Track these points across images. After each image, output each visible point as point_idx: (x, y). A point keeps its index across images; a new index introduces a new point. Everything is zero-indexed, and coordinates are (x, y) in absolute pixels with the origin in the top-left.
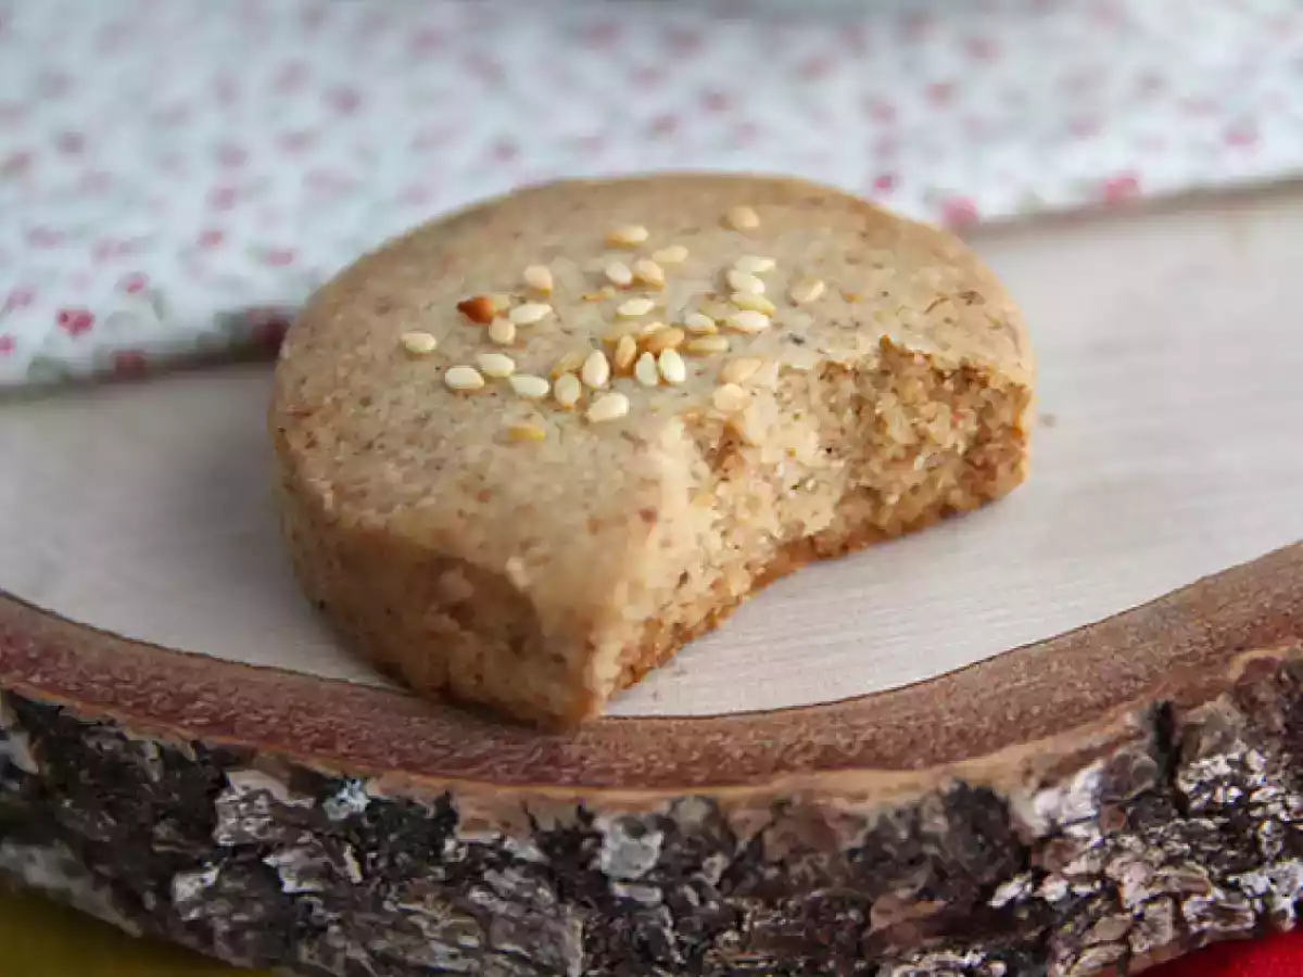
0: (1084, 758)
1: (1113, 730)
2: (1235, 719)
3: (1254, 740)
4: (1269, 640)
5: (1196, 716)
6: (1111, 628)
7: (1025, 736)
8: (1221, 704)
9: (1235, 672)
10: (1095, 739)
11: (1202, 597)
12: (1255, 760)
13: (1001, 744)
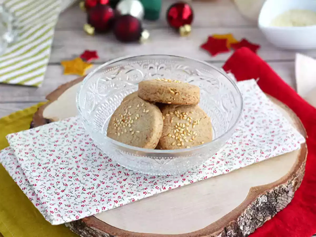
0: (220, 233)
1: (222, 230)
2: (231, 228)
3: (232, 229)
4: (232, 221)
5: (228, 228)
6: (218, 221)
7: (215, 232)
8: (230, 227)
9: (230, 223)
10: (221, 231)
11: (225, 217)
12: (232, 231)
13: (213, 232)
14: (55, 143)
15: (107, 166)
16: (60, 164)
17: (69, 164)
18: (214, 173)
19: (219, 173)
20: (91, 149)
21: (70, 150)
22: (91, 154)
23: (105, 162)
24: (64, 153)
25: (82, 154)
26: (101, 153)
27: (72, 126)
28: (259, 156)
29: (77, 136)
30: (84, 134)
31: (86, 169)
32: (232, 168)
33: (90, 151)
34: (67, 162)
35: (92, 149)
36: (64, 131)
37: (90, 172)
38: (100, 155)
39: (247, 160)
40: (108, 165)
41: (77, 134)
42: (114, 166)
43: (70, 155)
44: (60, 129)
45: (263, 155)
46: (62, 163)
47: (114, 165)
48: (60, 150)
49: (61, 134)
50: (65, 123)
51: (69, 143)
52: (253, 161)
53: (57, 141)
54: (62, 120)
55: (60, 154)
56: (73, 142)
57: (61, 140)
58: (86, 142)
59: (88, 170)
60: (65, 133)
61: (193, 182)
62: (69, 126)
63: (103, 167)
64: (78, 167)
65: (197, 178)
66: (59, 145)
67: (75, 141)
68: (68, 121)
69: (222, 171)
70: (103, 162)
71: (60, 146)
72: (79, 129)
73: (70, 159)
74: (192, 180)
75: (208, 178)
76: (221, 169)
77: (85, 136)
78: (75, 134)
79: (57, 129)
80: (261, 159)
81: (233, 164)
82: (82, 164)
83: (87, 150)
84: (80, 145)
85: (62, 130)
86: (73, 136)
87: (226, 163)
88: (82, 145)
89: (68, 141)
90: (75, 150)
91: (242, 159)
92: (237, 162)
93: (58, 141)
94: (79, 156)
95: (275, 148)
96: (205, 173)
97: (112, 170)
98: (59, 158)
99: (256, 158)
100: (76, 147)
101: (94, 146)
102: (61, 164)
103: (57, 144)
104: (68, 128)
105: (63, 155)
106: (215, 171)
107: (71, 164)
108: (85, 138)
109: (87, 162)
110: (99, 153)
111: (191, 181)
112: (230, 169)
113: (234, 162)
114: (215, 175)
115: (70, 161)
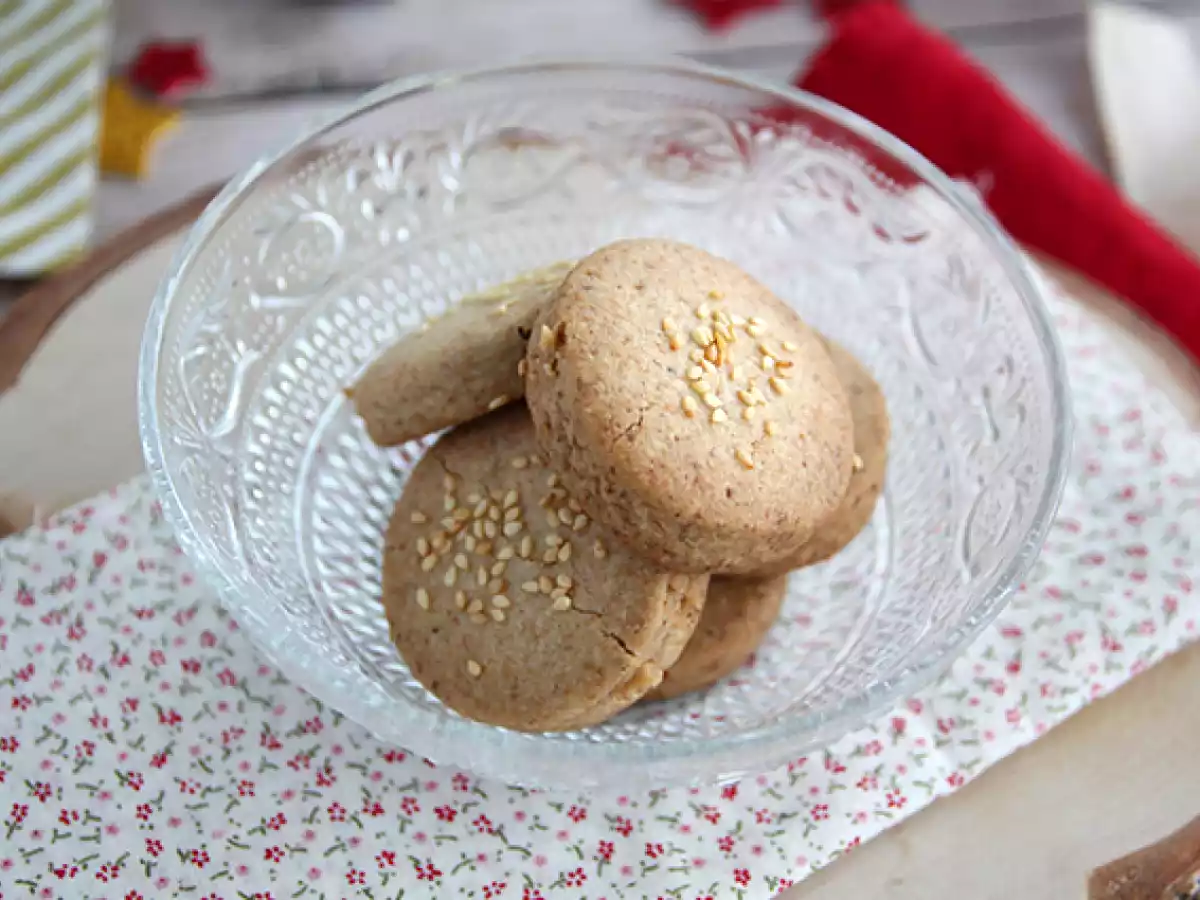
14: (20, 682)
15: (311, 820)
16: (49, 835)
17: (105, 836)
18: (894, 810)
19: (917, 800)
20: (214, 708)
21: (101, 730)
22: (219, 738)
23: (298, 797)
24: (71, 751)
25: (168, 751)
26: (273, 728)
27: (100, 560)
28: (1101, 665)
29: (133, 621)
30: (170, 602)
31: (199, 858)
32: (977, 761)
33: (213, 716)
34: (89, 816)
35: (223, 706)
36: (64, 598)
37: (223, 881)
38: (268, 741)
39: (1047, 701)
40: (316, 810)
41: (131, 610)
42: (354, 818)
43: (105, 764)
44: (38, 583)
45: (1117, 657)
46: (63, 828)
47: (350, 811)
48: (48, 732)
49: (46, 620)
50: (61, 546)
51: (93, 680)
52: (1074, 703)
53: (27, 673)
54: (46, 526)
55: (46, 764)
56: (113, 669)
57: (46, 663)
58: (186, 657)
59: (210, 869)
60: (66, 610)
61: (790, 883)
62: (87, 561)
63: (291, 833)
64: (154, 847)
65: (813, 856)
66: (39, 701)
67: (125, 660)
68: (79, 528)
69: (928, 786)
70: (289, 794)
71: (45, 705)
72: (140, 575)
73: (105, 795)
74: (788, 878)
75: (863, 840)
76: (925, 779)
77: (178, 619)
78: (119, 609)
79: (23, 588)
80: (1110, 682)
81: (981, 737)
82: (174, 822)
83: (197, 717)
84: (156, 682)
85: (53, 590)
86: (113, 624)
87: (942, 727)
88: (165, 686)
89: (85, 663)
90: (127, 724)
91: (1018, 698)
92: (998, 722)
93: (31, 669)
94: (155, 769)
95: (1170, 607)
96: (848, 815)
97: (340, 846)
98: (42, 792)
99: (1086, 681)
100: (134, 704)
101: (233, 682)
102: (56, 835)
103: (29, 696)
104: (82, 576)
105: (64, 774)
106: (897, 792)
107: (112, 830)
108: (175, 631)
109: (200, 806)
110: (261, 728)
111: (783, 882)
112: (969, 767)
113: (982, 719)
114: (899, 815)
115: (108, 813)
